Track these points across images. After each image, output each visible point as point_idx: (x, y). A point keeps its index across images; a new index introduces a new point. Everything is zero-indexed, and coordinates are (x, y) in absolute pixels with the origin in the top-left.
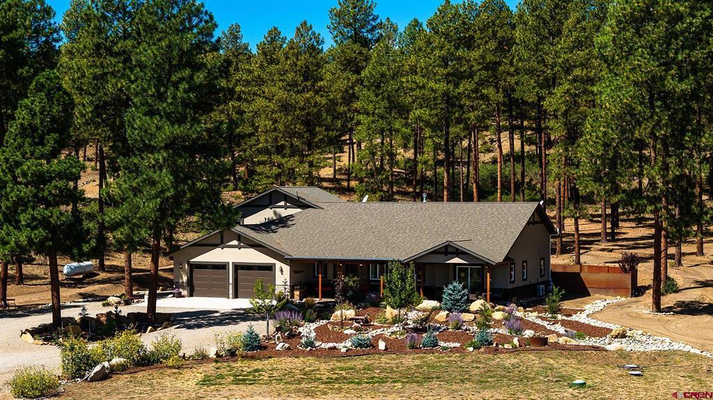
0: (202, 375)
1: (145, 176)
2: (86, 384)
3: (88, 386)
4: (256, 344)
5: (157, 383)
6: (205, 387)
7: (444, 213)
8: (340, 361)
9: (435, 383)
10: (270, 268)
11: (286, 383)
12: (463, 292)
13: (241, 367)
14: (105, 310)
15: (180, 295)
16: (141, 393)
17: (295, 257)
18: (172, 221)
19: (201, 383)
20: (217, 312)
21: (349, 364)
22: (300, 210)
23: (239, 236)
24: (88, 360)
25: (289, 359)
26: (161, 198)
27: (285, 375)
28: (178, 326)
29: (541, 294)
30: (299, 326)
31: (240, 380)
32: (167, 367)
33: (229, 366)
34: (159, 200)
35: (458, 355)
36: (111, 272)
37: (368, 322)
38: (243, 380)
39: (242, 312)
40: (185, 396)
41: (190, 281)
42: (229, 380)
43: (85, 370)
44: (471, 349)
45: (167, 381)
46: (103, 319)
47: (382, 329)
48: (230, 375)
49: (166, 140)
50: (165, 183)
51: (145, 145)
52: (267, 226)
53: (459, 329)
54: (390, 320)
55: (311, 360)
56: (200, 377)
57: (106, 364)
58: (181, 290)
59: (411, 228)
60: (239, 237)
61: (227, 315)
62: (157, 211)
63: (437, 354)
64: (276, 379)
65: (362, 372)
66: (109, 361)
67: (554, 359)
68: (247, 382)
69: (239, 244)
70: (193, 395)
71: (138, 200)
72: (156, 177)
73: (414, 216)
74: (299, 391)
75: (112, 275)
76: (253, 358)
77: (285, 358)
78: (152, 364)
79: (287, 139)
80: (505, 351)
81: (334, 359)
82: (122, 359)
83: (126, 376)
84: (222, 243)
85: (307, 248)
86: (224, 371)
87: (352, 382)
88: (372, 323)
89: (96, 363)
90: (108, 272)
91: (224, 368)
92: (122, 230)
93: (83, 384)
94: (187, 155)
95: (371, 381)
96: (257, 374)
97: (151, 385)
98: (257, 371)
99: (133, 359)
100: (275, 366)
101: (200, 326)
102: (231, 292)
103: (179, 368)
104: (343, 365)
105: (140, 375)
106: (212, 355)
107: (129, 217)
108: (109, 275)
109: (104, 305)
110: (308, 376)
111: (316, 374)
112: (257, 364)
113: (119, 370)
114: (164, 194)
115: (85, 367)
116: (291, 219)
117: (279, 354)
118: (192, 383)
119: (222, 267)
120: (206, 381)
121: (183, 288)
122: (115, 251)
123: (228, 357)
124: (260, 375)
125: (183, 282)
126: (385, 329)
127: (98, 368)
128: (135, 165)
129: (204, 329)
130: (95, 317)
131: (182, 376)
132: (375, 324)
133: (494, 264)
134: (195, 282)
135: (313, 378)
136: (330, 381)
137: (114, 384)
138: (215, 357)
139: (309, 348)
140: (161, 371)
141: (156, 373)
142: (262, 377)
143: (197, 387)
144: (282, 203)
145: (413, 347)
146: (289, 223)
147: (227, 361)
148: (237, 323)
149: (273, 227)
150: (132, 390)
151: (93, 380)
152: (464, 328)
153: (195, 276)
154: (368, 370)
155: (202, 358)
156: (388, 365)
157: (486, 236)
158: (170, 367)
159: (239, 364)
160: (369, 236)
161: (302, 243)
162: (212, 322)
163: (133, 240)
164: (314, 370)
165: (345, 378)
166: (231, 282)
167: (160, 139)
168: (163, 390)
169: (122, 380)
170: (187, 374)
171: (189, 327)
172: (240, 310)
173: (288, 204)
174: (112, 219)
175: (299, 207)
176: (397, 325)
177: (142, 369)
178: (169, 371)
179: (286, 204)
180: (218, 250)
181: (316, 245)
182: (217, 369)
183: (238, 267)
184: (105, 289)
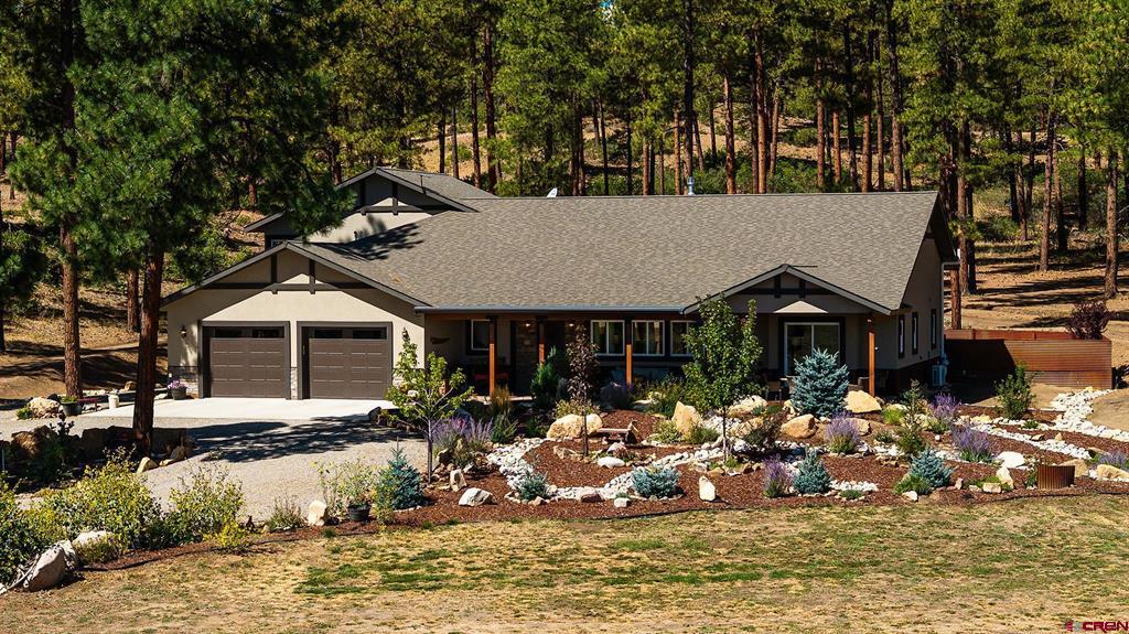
0: (302, 568)
1: (132, 110)
2: (20, 597)
3: (27, 603)
4: (412, 491)
5: (199, 590)
6: (321, 598)
7: (742, 215)
8: (620, 529)
9: (874, 577)
10: (379, 332)
11: (518, 584)
12: (838, 372)
13: (390, 546)
14: (30, 426)
15: (182, 395)
16: (167, 619)
17: (436, 307)
18: (197, 214)
19: (309, 588)
20: (282, 425)
21: (644, 536)
22: (425, 216)
23: (312, 263)
24: (22, 536)
25: (499, 527)
26: (172, 158)
27: (504, 565)
28: (205, 455)
29: (941, 384)
30: (487, 451)
31: (400, 579)
32: (212, 549)
33: (362, 545)
34: (167, 162)
35: (886, 508)
36: (19, 355)
37: (635, 442)
38: (406, 579)
39: (338, 424)
40: (278, 620)
41: (204, 365)
42: (372, 579)
43: (16, 562)
44: (913, 495)
45: (223, 585)
46: (28, 443)
47: (678, 455)
48: (371, 566)
49: (184, 23)
50: (180, 125)
51: (127, 44)
52: (363, 246)
53: (852, 452)
54: (687, 435)
55: (551, 527)
56: (300, 572)
57: (67, 546)
58: (183, 383)
59: (677, 245)
60: (312, 268)
61: (306, 431)
62: (164, 188)
63: (838, 509)
64: (488, 576)
65: (686, 552)
66: (73, 537)
67: (1107, 514)
68: (421, 584)
69: (312, 282)
70: (301, 622)
71: (117, 163)
72: (157, 111)
73: (678, 223)
74: (560, 603)
75: (20, 360)
76: (411, 524)
77: (489, 524)
78: (176, 545)
79: (360, 94)
80: (988, 498)
81: (604, 523)
82: (103, 533)
83: (118, 574)
84: (274, 280)
85: (461, 289)
86: (352, 558)
87: (678, 579)
88: (644, 443)
89: (42, 546)
90: (11, 354)
91: (351, 550)
92: (85, 231)
93: (13, 597)
94: (228, 63)
95: (718, 573)
96: (434, 563)
97: (184, 594)
98: (431, 555)
99: (131, 533)
100: (470, 544)
101: (259, 455)
102: (294, 385)
103: (241, 552)
104: (630, 537)
105: (151, 572)
106: (314, 518)
107: (98, 201)
108: (14, 360)
109: (21, 416)
110: (559, 566)
111: (576, 560)
112: (425, 540)
113: (97, 561)
114: (178, 149)
115: (16, 555)
116: (413, 231)
117: (468, 514)
118: (285, 588)
119: (276, 331)
120: (316, 584)
121: (189, 377)
122: (21, 315)
123: (353, 524)
124: (444, 566)
125: (187, 367)
126: (685, 455)
127: (47, 557)
128: (109, 83)
129: (269, 460)
130: (10, 440)
131: (254, 571)
132: (654, 443)
133: (888, 313)
134: (214, 366)
135: (576, 570)
136: (620, 578)
137: (92, 596)
138: (321, 523)
139: (539, 499)
140: (201, 560)
141: (189, 566)
142: (449, 571)
143: (302, 599)
144: (388, 202)
145: (777, 493)
146: (410, 239)
147: (353, 532)
148: (341, 448)
149: (377, 248)
150: (141, 609)
151: (38, 585)
152: (864, 449)
153: (213, 352)
154: (698, 549)
155: (291, 527)
156: (740, 536)
157: (845, 258)
158: (223, 551)
159: (383, 540)
160: (590, 262)
161: (447, 279)
162: (281, 445)
163: (109, 254)
164: (571, 552)
165: (653, 569)
166: (294, 363)
167: (171, 19)
168: (218, 608)
169: (108, 585)
170: (266, 566)
171: (234, 457)
172: (331, 419)
173: (400, 204)
174: (59, 207)
175: (425, 209)
176: (706, 445)
177: (154, 555)
178: (220, 561)
179: (395, 203)
180: (265, 295)
181: (479, 283)
182: (334, 552)
183: (310, 332)
184: (13, 387)
